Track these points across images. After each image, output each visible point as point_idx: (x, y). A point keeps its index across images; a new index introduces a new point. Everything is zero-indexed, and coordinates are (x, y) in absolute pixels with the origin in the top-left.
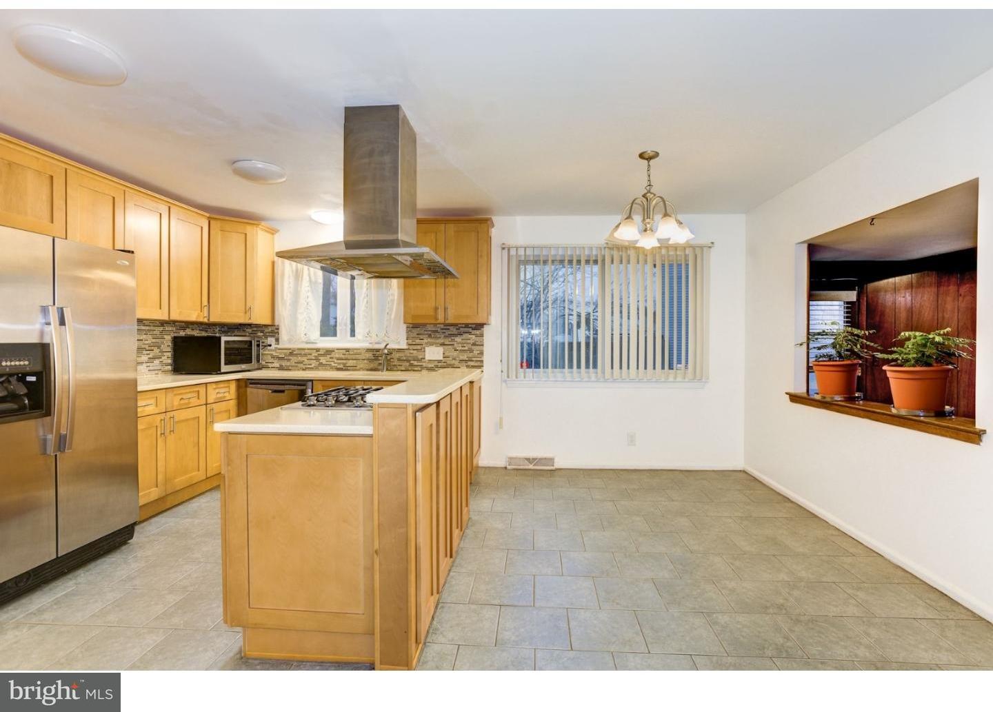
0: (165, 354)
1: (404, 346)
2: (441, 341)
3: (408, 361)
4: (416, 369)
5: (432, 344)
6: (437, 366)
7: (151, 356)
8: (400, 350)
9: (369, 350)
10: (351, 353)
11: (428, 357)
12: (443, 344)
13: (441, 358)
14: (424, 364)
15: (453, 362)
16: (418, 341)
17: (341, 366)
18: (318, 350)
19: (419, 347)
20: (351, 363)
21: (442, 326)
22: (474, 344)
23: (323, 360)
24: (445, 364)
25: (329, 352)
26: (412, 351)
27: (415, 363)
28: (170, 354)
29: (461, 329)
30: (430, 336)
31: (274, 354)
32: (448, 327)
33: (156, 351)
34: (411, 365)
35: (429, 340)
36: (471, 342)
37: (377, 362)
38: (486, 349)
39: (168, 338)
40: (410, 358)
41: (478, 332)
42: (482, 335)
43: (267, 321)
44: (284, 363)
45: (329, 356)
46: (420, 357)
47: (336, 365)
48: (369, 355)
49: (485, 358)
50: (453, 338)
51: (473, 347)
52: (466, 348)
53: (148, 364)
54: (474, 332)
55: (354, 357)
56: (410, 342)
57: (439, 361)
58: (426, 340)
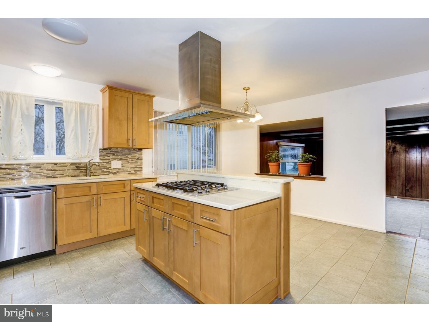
1: (98, 160)
2: (120, 157)
3: (101, 169)
4: (106, 174)
5: (115, 159)
6: (118, 172)
9: (72, 164)
10: (58, 165)
11: (113, 167)
12: (121, 159)
13: (121, 167)
14: (111, 171)
15: (128, 169)
16: (107, 158)
17: (51, 175)
18: (29, 164)
19: (107, 161)
20: (57, 173)
21: (120, 149)
22: (138, 159)
24: (123, 170)
25: (39, 166)
26: (103, 164)
27: (105, 170)
29: (131, 151)
30: (114, 155)
32: (124, 150)
34: (103, 172)
35: (113, 157)
36: (137, 158)
37: (78, 172)
38: (144, 161)
40: (102, 168)
41: (140, 153)
42: (142, 154)
45: (39, 169)
46: (108, 167)
47: (46, 174)
48: (73, 167)
49: (143, 166)
50: (127, 156)
51: (137, 161)
52: (134, 161)
54: (138, 152)
55: (61, 168)
56: (102, 158)
57: (119, 169)
58: (111, 157)
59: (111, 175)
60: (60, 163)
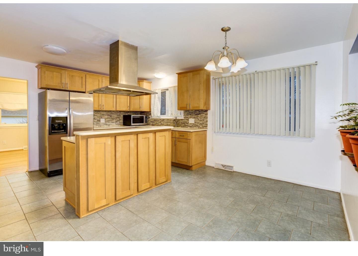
0: (121, 120)
1: (183, 118)
2: (194, 116)
3: (184, 124)
4: (186, 126)
5: (191, 118)
6: (192, 126)
7: (116, 120)
8: (182, 120)
11: (190, 122)
12: (194, 118)
13: (194, 123)
14: (189, 125)
15: (198, 124)
16: (187, 116)
17: (166, 125)
19: (187, 119)
20: (169, 124)
21: (194, 111)
22: (204, 118)
23: (162, 123)
24: (195, 125)
25: (163, 120)
26: (185, 120)
27: (186, 124)
28: (122, 120)
29: (200, 112)
30: (190, 114)
31: (151, 120)
32: (196, 111)
33: (118, 119)
34: (185, 125)
38: (208, 119)
39: (122, 116)
41: (206, 113)
43: (148, 110)
44: (154, 123)
46: (188, 122)
49: (208, 123)
50: (198, 115)
51: (204, 119)
52: (202, 119)
53: (116, 123)
54: (204, 113)
55: (169, 122)
56: (185, 117)
58: (189, 116)
59: (189, 128)
60: (169, 119)
